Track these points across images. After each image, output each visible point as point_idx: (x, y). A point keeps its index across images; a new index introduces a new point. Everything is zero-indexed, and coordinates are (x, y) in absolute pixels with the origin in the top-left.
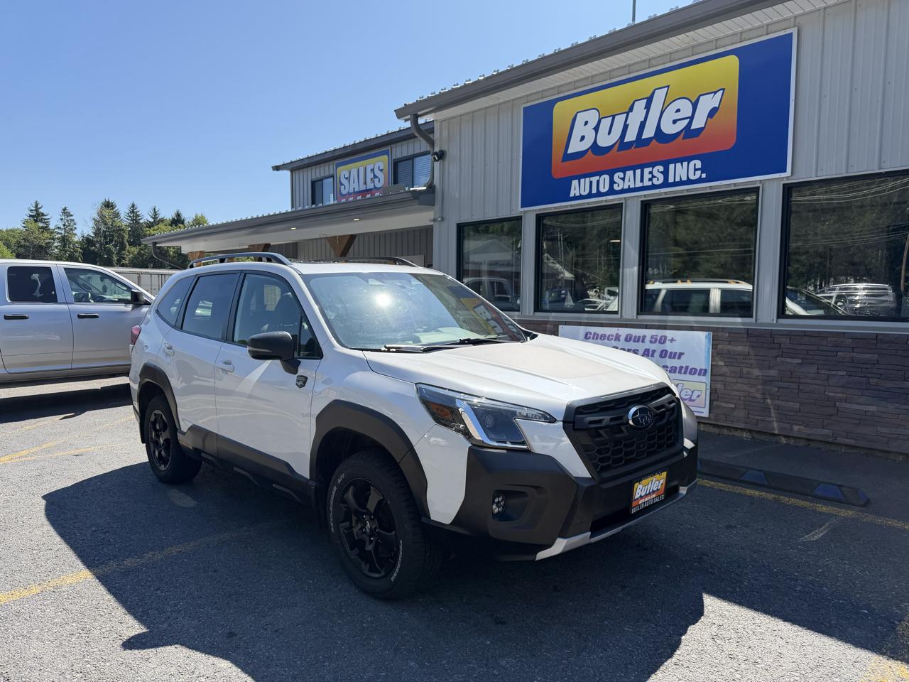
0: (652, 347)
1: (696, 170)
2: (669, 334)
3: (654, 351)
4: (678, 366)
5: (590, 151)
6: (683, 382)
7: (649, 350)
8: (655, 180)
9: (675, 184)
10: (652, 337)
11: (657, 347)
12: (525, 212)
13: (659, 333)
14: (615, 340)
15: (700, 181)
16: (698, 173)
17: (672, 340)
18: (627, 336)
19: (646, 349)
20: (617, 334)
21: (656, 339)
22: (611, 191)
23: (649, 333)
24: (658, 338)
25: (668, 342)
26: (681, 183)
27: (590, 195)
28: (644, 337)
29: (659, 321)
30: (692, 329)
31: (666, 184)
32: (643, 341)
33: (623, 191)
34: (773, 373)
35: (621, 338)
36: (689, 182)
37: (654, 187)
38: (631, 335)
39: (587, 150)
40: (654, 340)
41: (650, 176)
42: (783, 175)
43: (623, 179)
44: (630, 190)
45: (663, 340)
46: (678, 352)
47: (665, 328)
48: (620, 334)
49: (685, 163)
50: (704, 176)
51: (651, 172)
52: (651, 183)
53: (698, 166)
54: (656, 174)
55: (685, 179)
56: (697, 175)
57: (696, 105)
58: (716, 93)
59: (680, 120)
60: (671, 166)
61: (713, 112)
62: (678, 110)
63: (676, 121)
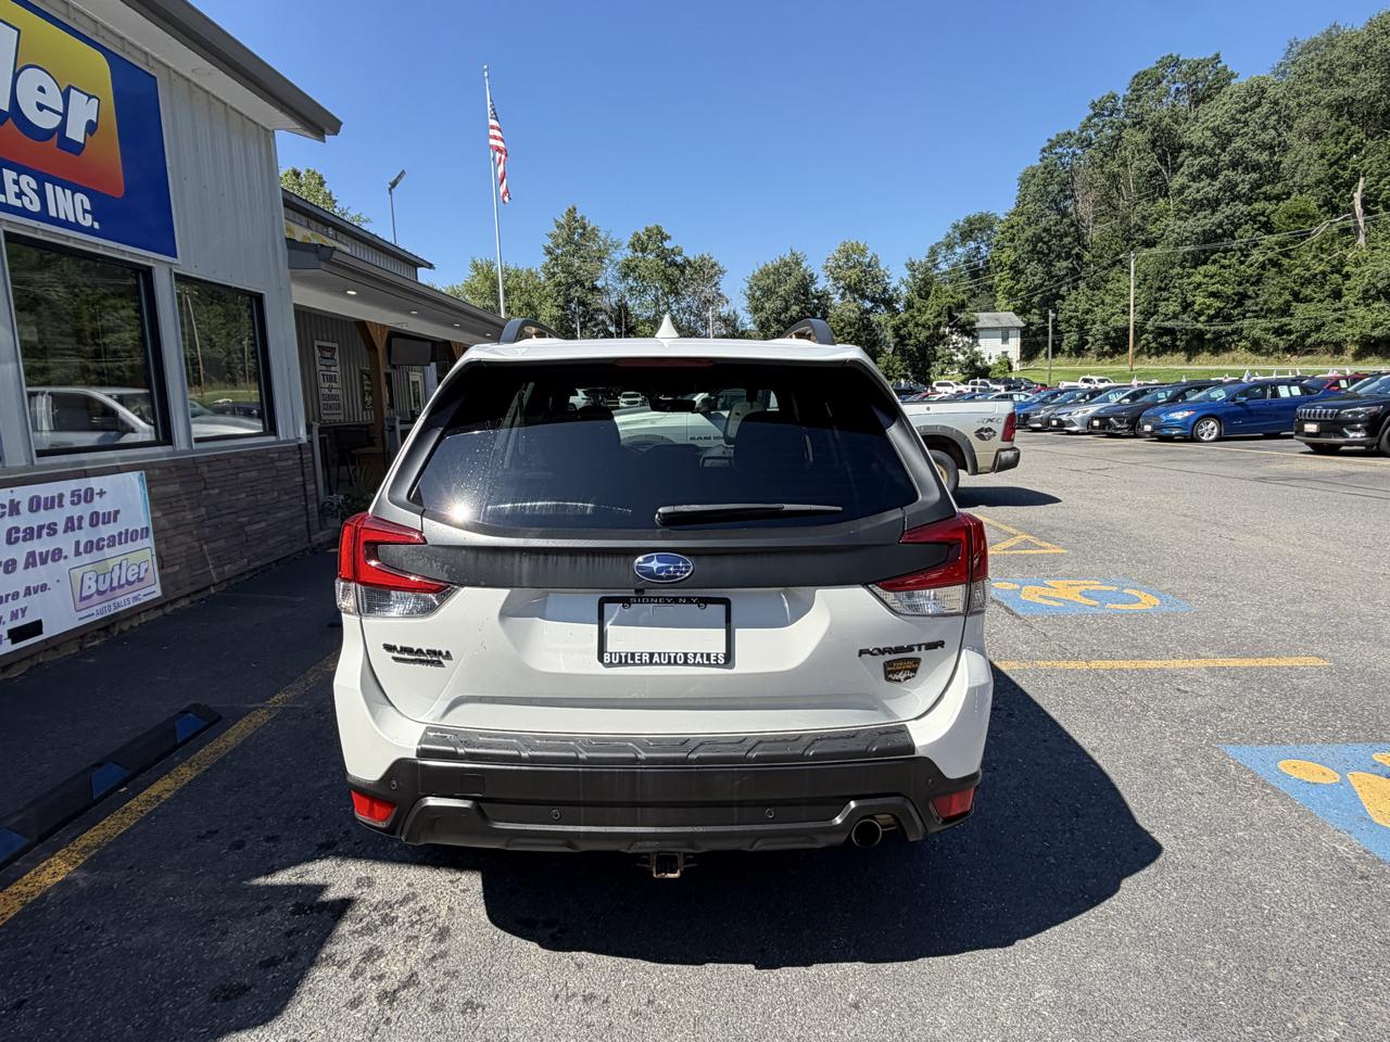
0: (76, 511)
1: (85, 211)
2: (95, 483)
3: (80, 518)
4: (116, 534)
6: (127, 556)
7: (72, 517)
9: (57, 221)
10: (73, 494)
11: (82, 510)
13: (80, 484)
14: (11, 514)
15: (89, 231)
16: (89, 217)
17: (101, 493)
18: (31, 500)
19: (68, 518)
20: (12, 501)
21: (79, 496)
23: (67, 487)
24: (82, 493)
25: (96, 497)
26: (65, 224)
28: (61, 496)
29: (75, 464)
30: (118, 470)
31: (43, 216)
32: (61, 505)
34: (203, 511)
35: (21, 507)
36: (76, 226)
37: (24, 212)
38: (38, 498)
40: (77, 498)
41: (16, 189)
42: (173, 260)
45: (89, 496)
46: (112, 510)
47: (85, 474)
48: (17, 500)
49: (68, 192)
50: (96, 225)
51: (16, 182)
52: (18, 203)
53: (88, 206)
54: (26, 189)
55: (72, 219)
56: (87, 221)
57: (66, 96)
58: (90, 97)
59: (48, 108)
60: (49, 187)
61: (91, 127)
62: (41, 89)
63: (41, 107)
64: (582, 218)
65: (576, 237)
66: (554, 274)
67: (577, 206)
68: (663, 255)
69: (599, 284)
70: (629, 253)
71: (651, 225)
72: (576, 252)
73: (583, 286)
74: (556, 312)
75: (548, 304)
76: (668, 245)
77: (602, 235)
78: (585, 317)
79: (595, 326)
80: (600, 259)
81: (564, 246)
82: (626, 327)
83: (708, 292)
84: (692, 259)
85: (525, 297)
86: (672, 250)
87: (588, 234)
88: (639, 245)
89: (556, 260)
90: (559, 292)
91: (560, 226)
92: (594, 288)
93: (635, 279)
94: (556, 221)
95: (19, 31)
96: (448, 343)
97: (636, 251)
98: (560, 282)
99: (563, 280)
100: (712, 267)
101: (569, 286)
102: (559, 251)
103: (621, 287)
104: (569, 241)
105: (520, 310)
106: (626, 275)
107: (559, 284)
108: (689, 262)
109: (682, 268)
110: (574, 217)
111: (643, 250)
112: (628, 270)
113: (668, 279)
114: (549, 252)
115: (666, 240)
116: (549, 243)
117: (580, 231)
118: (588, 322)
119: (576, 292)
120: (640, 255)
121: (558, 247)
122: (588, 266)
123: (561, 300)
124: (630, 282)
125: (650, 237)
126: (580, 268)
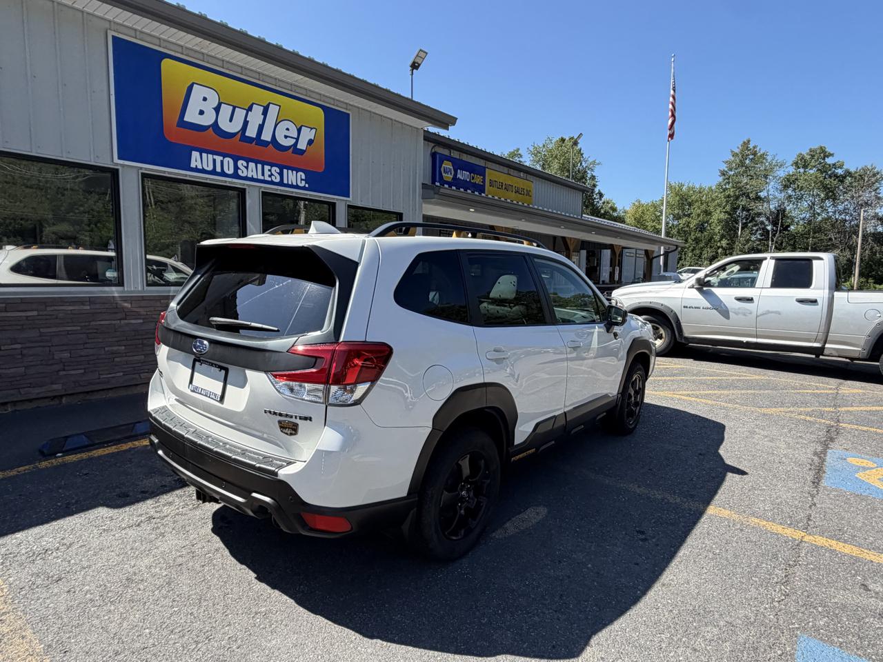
1: (302, 180)
5: (211, 128)
8: (273, 178)
9: (287, 185)
12: (123, 166)
15: (304, 188)
16: (303, 182)
22: (235, 175)
26: (292, 186)
27: (214, 172)
31: (281, 183)
33: (246, 178)
36: (297, 187)
37: (272, 183)
39: (209, 127)
41: (270, 173)
42: (348, 199)
43: (247, 168)
44: (252, 179)
49: (294, 172)
50: (307, 186)
51: (270, 170)
52: (270, 179)
53: (303, 177)
54: (273, 172)
55: (295, 184)
56: (303, 184)
57: (299, 131)
58: (312, 129)
59: (290, 137)
60: (285, 171)
61: (310, 142)
62: (288, 129)
63: (286, 137)
64: (754, 147)
65: (747, 162)
66: (724, 190)
67: (751, 139)
68: (824, 169)
69: (762, 194)
70: (792, 170)
71: (815, 146)
72: (745, 172)
73: (748, 196)
74: (723, 216)
75: (718, 211)
76: (829, 161)
77: (769, 158)
78: (747, 219)
79: (755, 225)
80: (766, 177)
81: (736, 169)
82: (782, 225)
83: (867, 196)
84: (852, 170)
85: (703, 207)
86: (834, 165)
87: (757, 157)
88: (802, 163)
89: (728, 179)
90: (727, 202)
91: (735, 155)
92: (758, 198)
93: (794, 190)
94: (732, 152)
95: (280, 106)
96: (564, 238)
97: (799, 168)
98: (729, 195)
99: (732, 194)
100: (874, 175)
101: (737, 198)
102: (732, 173)
103: (782, 196)
104: (742, 164)
105: (699, 215)
106: (786, 187)
107: (729, 196)
108: (850, 173)
109: (841, 179)
110: (747, 147)
111: (805, 167)
112: (788, 183)
113: (825, 187)
114: (723, 173)
115: (828, 157)
116: (724, 167)
117: (751, 157)
118: (750, 222)
119: (743, 202)
120: (802, 170)
121: (731, 170)
122: (754, 182)
123: (728, 208)
124: (790, 192)
125: (813, 156)
126: (747, 184)
